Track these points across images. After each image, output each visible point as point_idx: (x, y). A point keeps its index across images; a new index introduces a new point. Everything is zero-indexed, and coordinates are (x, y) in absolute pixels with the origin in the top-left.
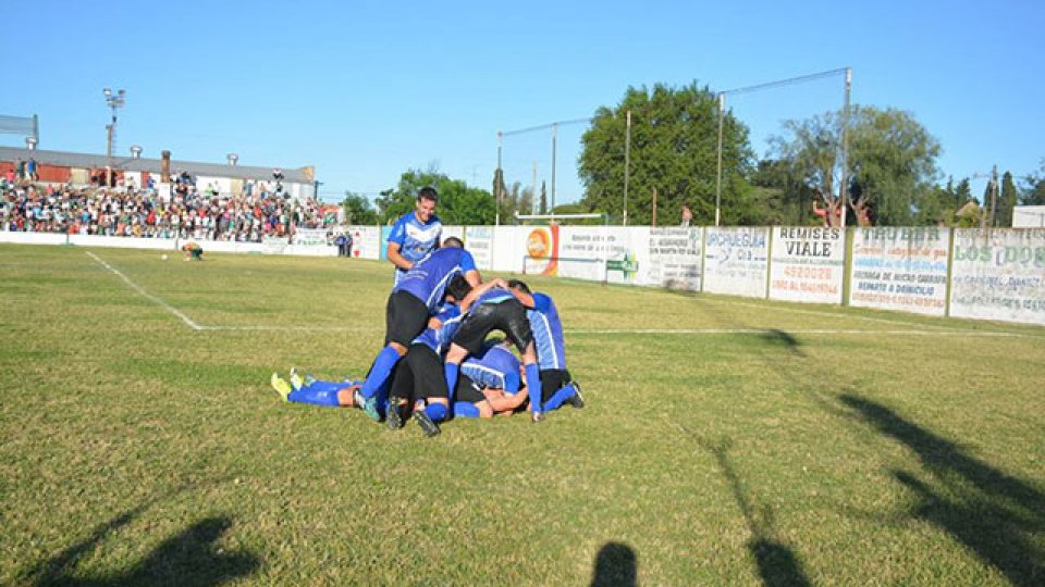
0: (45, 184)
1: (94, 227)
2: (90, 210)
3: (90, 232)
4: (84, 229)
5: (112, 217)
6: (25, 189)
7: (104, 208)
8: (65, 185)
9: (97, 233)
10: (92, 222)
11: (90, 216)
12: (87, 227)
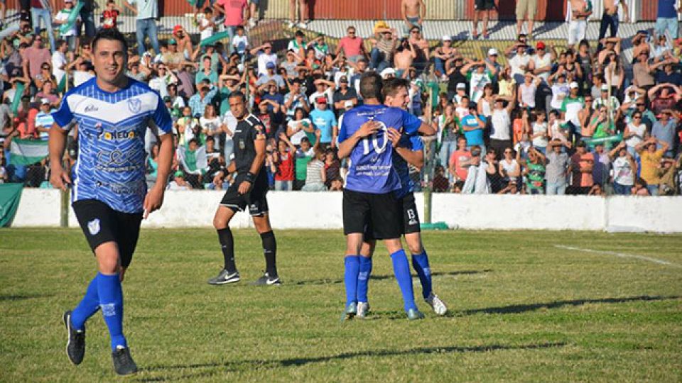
0: (335, 29)
1: (509, 166)
2: (485, 107)
3: (497, 183)
4: (478, 174)
5: (555, 127)
6: (279, 46)
7: (528, 99)
8: (399, 29)
9: (520, 187)
10: (499, 150)
11: (488, 129)
12: (486, 168)
